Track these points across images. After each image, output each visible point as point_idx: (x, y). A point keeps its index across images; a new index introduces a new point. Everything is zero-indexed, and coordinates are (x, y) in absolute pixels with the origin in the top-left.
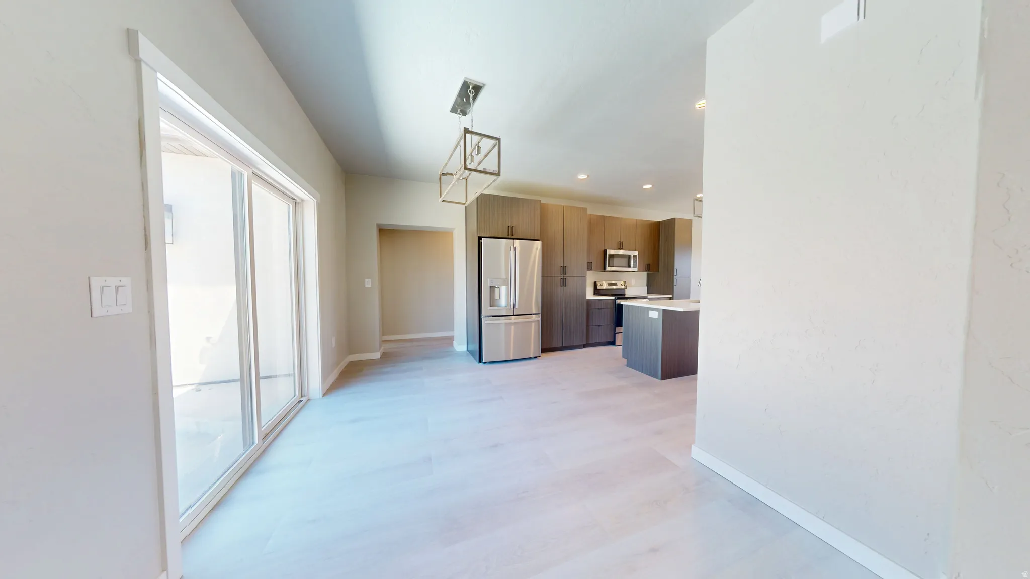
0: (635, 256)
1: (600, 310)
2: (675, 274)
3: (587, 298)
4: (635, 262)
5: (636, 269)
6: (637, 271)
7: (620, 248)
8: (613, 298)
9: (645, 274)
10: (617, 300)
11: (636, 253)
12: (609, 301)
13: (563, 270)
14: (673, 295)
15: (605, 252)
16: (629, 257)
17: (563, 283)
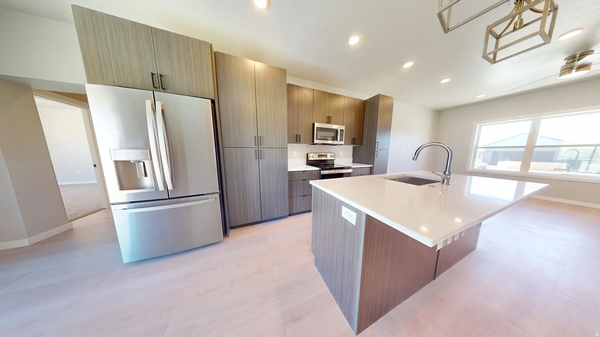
0: (342, 131)
1: (305, 181)
2: (377, 147)
3: (289, 170)
4: (342, 136)
5: (343, 143)
6: (343, 144)
7: (329, 122)
8: (318, 169)
9: (351, 147)
10: (321, 171)
11: (343, 128)
12: (314, 172)
13: (258, 140)
14: (373, 164)
15: (314, 124)
16: (337, 131)
17: (259, 156)
